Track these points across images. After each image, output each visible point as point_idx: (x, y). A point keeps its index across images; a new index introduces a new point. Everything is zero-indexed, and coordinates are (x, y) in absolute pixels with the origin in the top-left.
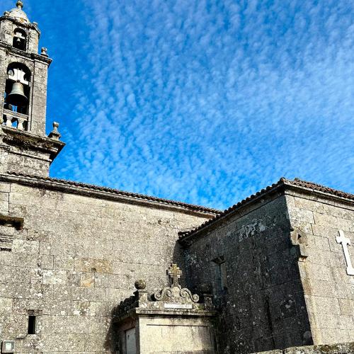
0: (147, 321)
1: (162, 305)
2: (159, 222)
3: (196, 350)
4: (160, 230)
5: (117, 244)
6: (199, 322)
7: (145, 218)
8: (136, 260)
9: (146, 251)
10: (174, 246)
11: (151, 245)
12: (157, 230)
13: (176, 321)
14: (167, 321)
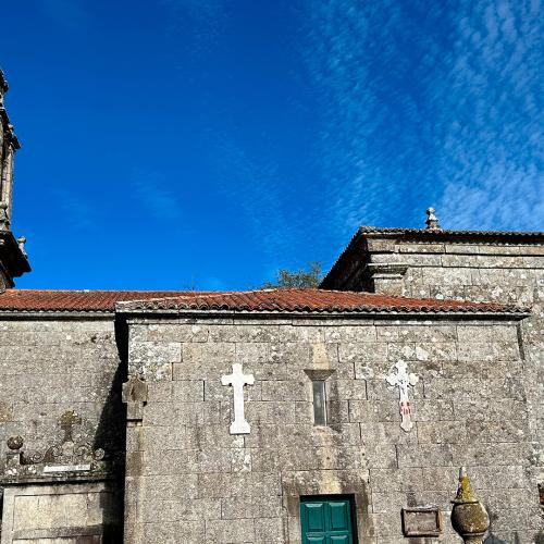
0: (16, 490)
1: (42, 469)
2: (93, 339)
3: (90, 524)
4: (92, 351)
5: (22, 380)
6: (101, 487)
7: (69, 338)
8: (50, 398)
9: (68, 384)
10: (114, 371)
11: (75, 374)
12: (90, 351)
13: (62, 489)
14: (48, 490)
